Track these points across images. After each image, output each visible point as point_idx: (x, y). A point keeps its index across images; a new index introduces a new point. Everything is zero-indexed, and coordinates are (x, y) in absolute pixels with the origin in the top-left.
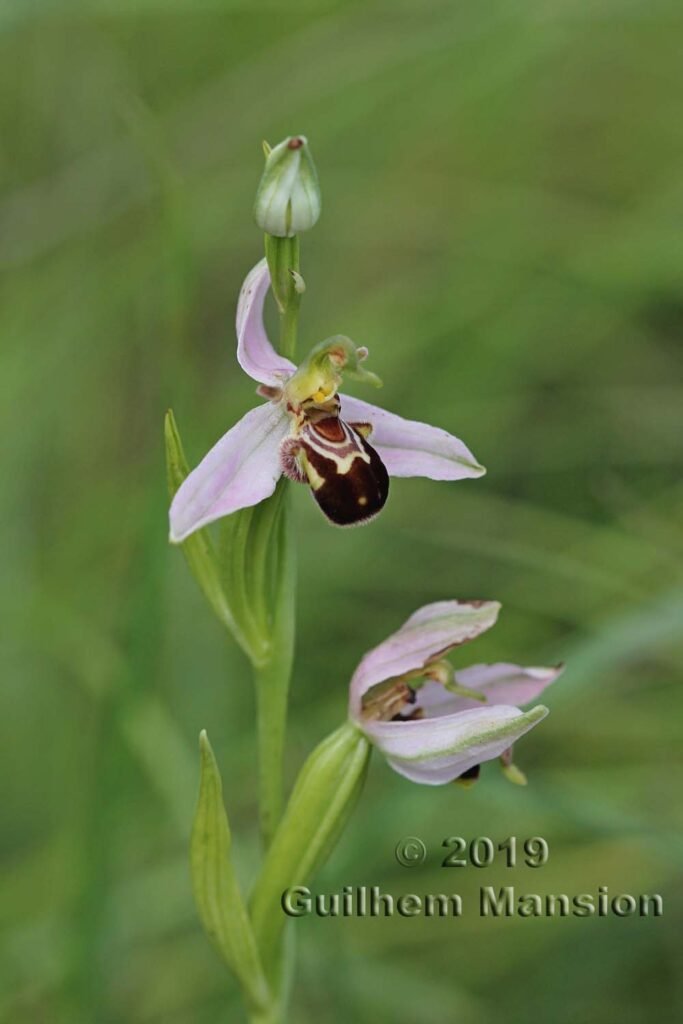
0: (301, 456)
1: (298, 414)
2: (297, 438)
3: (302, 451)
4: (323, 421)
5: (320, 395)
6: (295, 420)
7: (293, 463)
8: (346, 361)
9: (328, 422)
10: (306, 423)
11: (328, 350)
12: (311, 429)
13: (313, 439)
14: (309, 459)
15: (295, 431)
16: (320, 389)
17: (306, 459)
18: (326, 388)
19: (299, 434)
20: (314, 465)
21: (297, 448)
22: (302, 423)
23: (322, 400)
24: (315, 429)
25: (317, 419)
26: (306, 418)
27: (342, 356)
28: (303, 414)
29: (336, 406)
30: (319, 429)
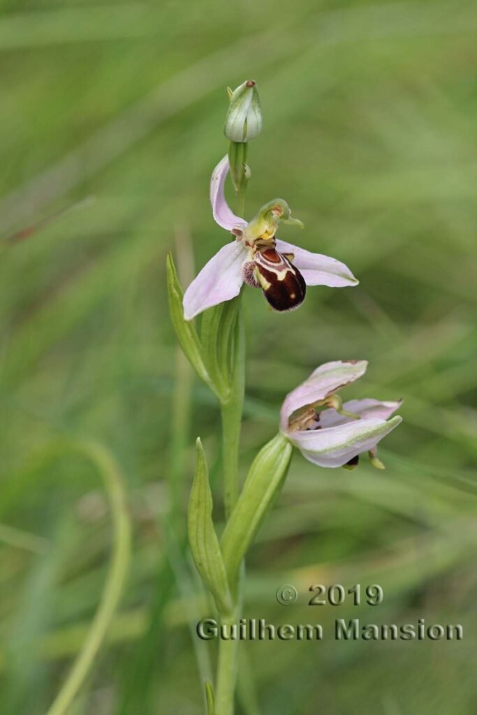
0: (256, 271)
1: (253, 247)
2: (253, 261)
3: (257, 267)
4: (267, 251)
5: (266, 235)
6: (251, 250)
7: (251, 274)
8: (282, 213)
9: (269, 251)
10: (257, 252)
11: (272, 207)
12: (260, 255)
13: (262, 261)
14: (261, 272)
15: (251, 257)
16: (266, 232)
17: (259, 272)
18: (269, 231)
19: (253, 259)
20: (264, 276)
21: (254, 266)
22: (255, 253)
23: (267, 237)
24: (263, 256)
25: (264, 250)
26: (258, 249)
27: (280, 211)
28: (256, 247)
29: (274, 243)
30: (265, 255)
